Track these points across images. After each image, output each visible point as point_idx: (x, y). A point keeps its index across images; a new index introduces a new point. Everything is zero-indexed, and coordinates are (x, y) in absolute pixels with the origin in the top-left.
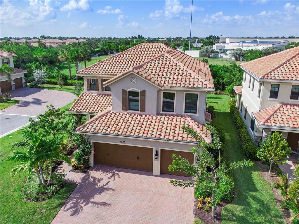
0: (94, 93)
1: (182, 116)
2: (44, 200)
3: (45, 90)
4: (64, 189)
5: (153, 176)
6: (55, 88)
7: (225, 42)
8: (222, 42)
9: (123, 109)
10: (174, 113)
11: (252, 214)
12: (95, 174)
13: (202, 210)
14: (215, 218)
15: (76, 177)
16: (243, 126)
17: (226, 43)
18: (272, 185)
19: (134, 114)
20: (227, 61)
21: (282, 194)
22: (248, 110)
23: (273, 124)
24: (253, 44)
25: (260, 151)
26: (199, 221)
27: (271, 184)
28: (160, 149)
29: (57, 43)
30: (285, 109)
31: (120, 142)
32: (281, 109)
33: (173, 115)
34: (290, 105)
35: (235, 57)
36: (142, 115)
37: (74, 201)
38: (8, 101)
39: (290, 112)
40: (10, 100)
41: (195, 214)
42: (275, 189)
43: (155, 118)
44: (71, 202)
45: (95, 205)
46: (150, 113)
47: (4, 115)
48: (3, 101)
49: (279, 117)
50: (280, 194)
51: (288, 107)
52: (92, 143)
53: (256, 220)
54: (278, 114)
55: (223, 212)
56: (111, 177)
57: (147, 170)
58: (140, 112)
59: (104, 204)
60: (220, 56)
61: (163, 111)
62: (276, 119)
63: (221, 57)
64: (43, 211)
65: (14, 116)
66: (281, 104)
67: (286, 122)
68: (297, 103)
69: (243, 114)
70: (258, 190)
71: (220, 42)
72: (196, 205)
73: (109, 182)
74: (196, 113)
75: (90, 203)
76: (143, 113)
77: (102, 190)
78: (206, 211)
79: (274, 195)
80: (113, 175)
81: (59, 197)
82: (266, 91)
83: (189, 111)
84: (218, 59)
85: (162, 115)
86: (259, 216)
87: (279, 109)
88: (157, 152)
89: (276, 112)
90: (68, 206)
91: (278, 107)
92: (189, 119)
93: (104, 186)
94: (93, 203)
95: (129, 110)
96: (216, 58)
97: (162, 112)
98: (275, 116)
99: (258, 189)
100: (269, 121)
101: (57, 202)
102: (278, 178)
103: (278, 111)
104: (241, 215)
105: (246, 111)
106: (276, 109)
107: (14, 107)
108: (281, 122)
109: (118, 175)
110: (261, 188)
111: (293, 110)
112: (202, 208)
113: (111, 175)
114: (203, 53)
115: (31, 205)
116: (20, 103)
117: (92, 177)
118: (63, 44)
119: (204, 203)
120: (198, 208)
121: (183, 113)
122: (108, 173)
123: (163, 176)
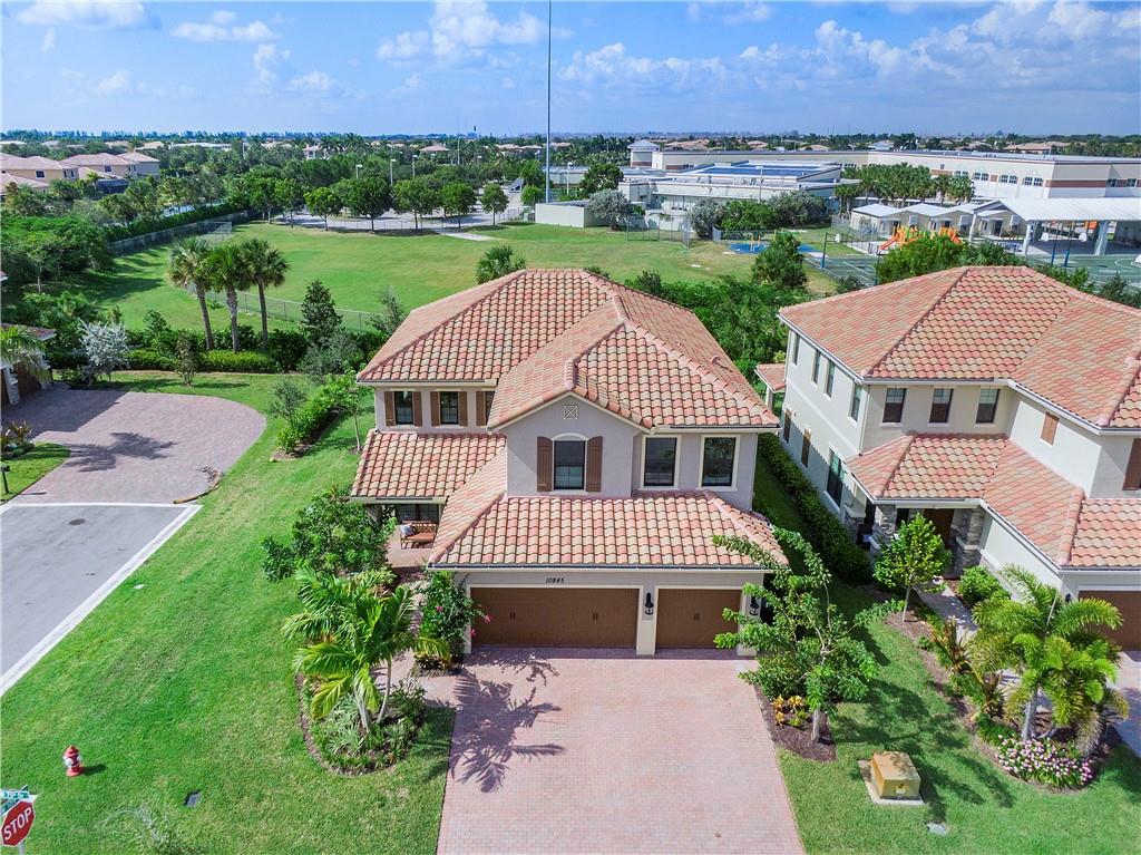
0: (409, 433)
1: (697, 496)
2: (388, 764)
3: (131, 395)
4: (426, 726)
5: (638, 657)
6: (162, 383)
7: (650, 164)
8: (639, 164)
9: (540, 489)
10: (676, 488)
11: (891, 719)
12: (488, 673)
13: (787, 728)
14: (821, 740)
15: (442, 689)
16: (806, 488)
17: (654, 167)
18: (916, 643)
19: (572, 499)
20: (674, 240)
21: (943, 662)
22: (813, 442)
23: (903, 494)
24: (739, 177)
25: (882, 565)
26: (789, 753)
27: (911, 642)
28: (657, 588)
29: (40, 174)
30: (922, 450)
31: (548, 581)
32: (913, 450)
33: (673, 494)
34: (932, 437)
35: (697, 226)
36: (592, 500)
37: (469, 754)
38: (26, 451)
39: (934, 457)
40: (30, 448)
41: (775, 740)
42: (924, 653)
43: (628, 507)
44: (462, 760)
45: (527, 756)
46: (615, 494)
47: (53, 508)
48: (10, 455)
49: (912, 471)
50: (938, 664)
51: (927, 443)
52: (468, 591)
53: (902, 730)
54: (909, 464)
55: (834, 725)
56: (533, 675)
57: (623, 645)
58: (586, 493)
59: (551, 750)
60: (650, 221)
61: (646, 484)
62: (906, 478)
63: (653, 226)
64: (404, 792)
65: (90, 508)
66: (911, 438)
67: (929, 486)
68: (945, 432)
69: (795, 449)
70: (889, 661)
71: (634, 163)
72: (769, 718)
73: (534, 691)
74: (730, 484)
75: (513, 753)
76: (593, 494)
77: (527, 714)
78: (797, 727)
79: (925, 666)
80: (536, 671)
81: (426, 751)
82: (877, 406)
83: (713, 480)
84: (646, 233)
85: (645, 496)
86: (907, 722)
87: (908, 449)
88: (649, 596)
89: (902, 459)
90: (461, 768)
91: (905, 446)
92: (717, 503)
93: (527, 702)
94: (520, 750)
95: (556, 488)
96: (636, 228)
97: (642, 488)
98: (903, 471)
99: (888, 656)
100: (891, 485)
101: (428, 764)
102: (923, 623)
103: (908, 456)
104: (870, 724)
105: (806, 443)
106: (901, 451)
107: (63, 475)
108: (920, 486)
109: (549, 667)
110: (893, 653)
111: (940, 451)
112: (785, 723)
113: (528, 670)
114: (596, 215)
115: (360, 783)
116: (74, 456)
117: (485, 683)
118: (69, 174)
119: (786, 710)
120: (778, 724)
121: (699, 488)
122: (520, 667)
123: (663, 655)
